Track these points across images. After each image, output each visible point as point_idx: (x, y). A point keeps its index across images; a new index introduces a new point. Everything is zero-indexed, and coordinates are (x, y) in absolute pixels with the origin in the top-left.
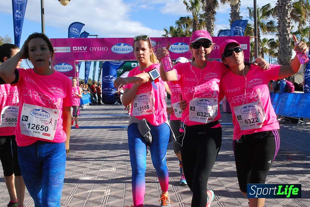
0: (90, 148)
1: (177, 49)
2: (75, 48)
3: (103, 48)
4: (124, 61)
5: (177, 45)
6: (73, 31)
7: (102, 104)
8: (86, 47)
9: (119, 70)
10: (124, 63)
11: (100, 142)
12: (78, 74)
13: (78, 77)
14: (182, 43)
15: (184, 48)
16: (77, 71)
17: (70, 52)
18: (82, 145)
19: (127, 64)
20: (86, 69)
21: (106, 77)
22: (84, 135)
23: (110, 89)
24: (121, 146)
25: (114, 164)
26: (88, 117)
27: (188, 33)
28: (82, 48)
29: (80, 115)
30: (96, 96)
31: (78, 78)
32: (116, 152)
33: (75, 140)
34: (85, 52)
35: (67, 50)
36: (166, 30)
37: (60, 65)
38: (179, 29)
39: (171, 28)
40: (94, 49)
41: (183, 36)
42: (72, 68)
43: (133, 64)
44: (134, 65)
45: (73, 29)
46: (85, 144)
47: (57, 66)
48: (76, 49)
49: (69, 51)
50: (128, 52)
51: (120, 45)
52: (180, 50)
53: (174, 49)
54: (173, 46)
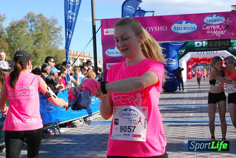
3: (161, 27)
6: (128, 9)
9: (180, 50)
23: (169, 75)
37: (112, 49)
40: (151, 29)
43: (196, 43)
44: (199, 44)
45: (128, 6)
47: (109, 50)
50: (192, 30)
51: (181, 23)
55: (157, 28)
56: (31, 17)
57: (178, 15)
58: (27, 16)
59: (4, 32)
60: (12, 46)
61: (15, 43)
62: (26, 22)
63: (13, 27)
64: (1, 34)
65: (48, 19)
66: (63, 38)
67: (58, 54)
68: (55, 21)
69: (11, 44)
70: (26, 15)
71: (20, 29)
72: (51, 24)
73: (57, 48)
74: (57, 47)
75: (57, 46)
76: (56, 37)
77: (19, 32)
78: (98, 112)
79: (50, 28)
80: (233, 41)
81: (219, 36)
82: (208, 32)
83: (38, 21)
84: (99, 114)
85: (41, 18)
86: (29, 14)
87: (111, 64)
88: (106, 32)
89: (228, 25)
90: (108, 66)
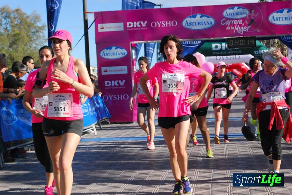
1: (281, 19)
2: (130, 25)
4: (202, 41)
5: (282, 12)
8: (146, 22)
10: (202, 44)
12: (135, 62)
13: (136, 66)
14: (289, 10)
16: (134, 57)
19: (206, 45)
24: (201, 163)
28: (140, 24)
31: (135, 67)
34: (144, 29)
35: (118, 27)
37: (109, 50)
40: (158, 24)
42: (126, 52)
43: (214, 45)
44: (217, 47)
47: (105, 51)
48: (132, 26)
49: (122, 29)
50: (208, 26)
52: (287, 21)
53: (276, 19)
54: (275, 15)
55: (165, 23)
56: (5, 13)
57: (191, 7)
58: (1, 11)
68: (37, 18)
72: (33, 21)
76: (39, 37)
78: (91, 126)
79: (30, 26)
80: (258, 43)
81: (242, 34)
82: (228, 28)
83: (15, 18)
84: (93, 130)
85: (18, 14)
86: (3, 9)
87: (108, 68)
88: (101, 28)
89: (253, 19)
90: (104, 71)
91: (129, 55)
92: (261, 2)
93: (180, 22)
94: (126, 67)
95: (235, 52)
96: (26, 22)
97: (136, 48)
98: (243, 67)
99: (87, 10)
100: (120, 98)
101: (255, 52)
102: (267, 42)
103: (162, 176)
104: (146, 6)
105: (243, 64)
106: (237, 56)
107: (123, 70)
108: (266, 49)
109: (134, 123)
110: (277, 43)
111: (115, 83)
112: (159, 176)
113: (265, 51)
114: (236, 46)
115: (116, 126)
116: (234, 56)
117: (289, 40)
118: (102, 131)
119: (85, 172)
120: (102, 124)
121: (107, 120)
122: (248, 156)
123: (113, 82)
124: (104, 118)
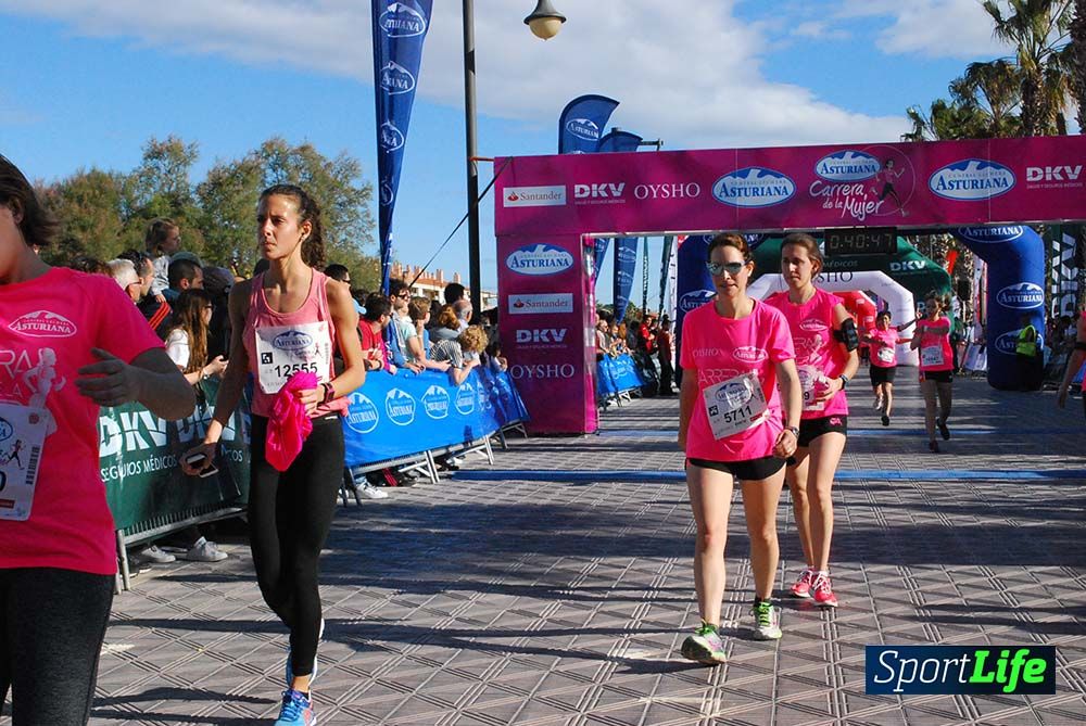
0: (640, 547)
1: (961, 184)
2: (582, 190)
4: (760, 235)
5: (963, 167)
6: (580, 129)
7: (676, 394)
8: (621, 186)
10: (761, 242)
11: (676, 529)
12: (592, 283)
13: (593, 294)
14: (982, 163)
15: (992, 181)
16: (590, 271)
17: (564, 203)
18: (612, 538)
19: (769, 245)
20: (617, 266)
21: (691, 294)
22: (615, 501)
25: (731, 607)
26: (627, 439)
27: (1003, 123)
28: (607, 190)
29: (597, 432)
30: (656, 362)
31: (591, 296)
32: (736, 565)
33: (586, 518)
34: (617, 201)
35: (553, 196)
36: (914, 116)
37: (527, 253)
38: (967, 108)
39: (938, 109)
40: (652, 190)
41: (982, 133)
42: (570, 261)
45: (579, 120)
46: (623, 532)
47: (519, 254)
48: (586, 194)
49: (562, 201)
50: (776, 199)
51: (744, 175)
52: (975, 190)
53: (950, 183)
54: (947, 174)
55: (670, 190)
56: (274, 153)
57: (735, 150)
58: (264, 150)
59: (192, 201)
60: (215, 242)
61: (226, 233)
62: (257, 167)
63: (221, 184)
64: (183, 205)
65: (328, 161)
66: (373, 221)
67: (358, 272)
68: (351, 169)
69: (212, 234)
70: (259, 149)
71: (241, 188)
72: (340, 176)
73: (355, 251)
74: (353, 248)
75: (354, 245)
76: (354, 216)
77: (237, 198)
78: (480, 441)
79: (334, 187)
80: (902, 243)
81: (861, 220)
82: (828, 205)
83: (298, 168)
84: (484, 450)
85: (306, 158)
86: (270, 145)
87: (523, 298)
88: (510, 198)
89: (890, 185)
90: (515, 305)
91: (578, 267)
92: (910, 140)
93: (707, 187)
94: (568, 297)
95: (842, 264)
96: (324, 177)
97: (596, 248)
98: (861, 302)
99: (478, 152)
100: (553, 374)
101: (892, 265)
102: (923, 240)
103: (656, 573)
104: (623, 144)
105: (861, 292)
106: (846, 275)
107: (561, 302)
108: (920, 258)
109: (586, 436)
110: (948, 244)
111: (540, 335)
112: (648, 572)
113: (917, 263)
114: (847, 249)
115: (540, 443)
116: (839, 274)
117: (978, 237)
118: (507, 454)
119: (467, 556)
120: (507, 438)
121: (520, 427)
122: (872, 528)
123: (536, 332)
124: (511, 423)
